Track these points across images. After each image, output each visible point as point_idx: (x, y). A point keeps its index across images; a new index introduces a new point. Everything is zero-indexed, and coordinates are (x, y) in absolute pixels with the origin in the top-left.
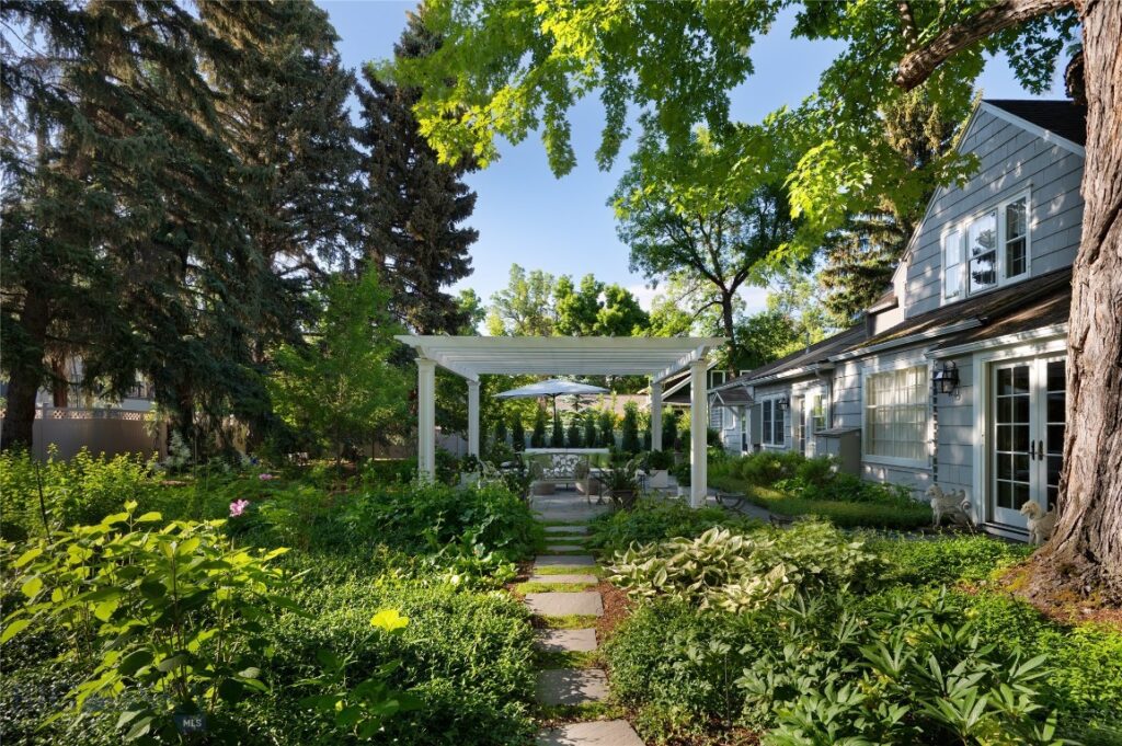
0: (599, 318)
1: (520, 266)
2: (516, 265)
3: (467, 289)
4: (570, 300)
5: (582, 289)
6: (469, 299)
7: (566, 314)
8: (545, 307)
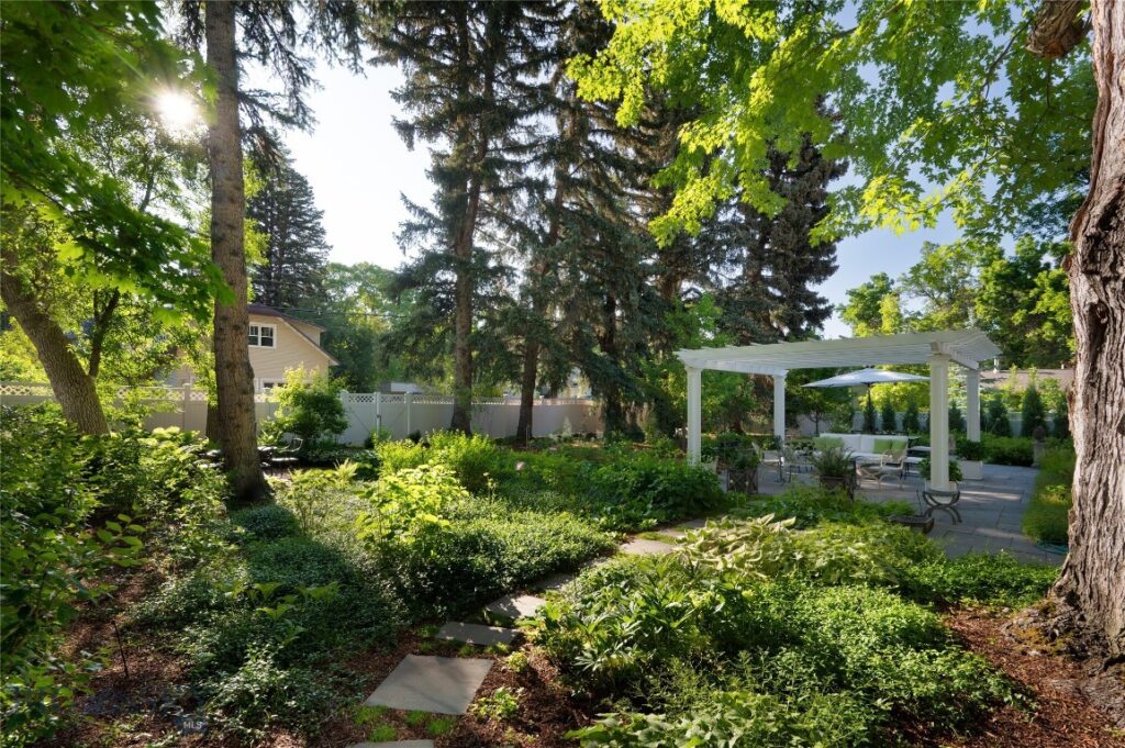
0: (1039, 283)
1: (933, 242)
2: (928, 243)
3: (878, 273)
4: (997, 266)
5: (1017, 253)
6: (881, 283)
7: (991, 284)
8: (968, 279)
